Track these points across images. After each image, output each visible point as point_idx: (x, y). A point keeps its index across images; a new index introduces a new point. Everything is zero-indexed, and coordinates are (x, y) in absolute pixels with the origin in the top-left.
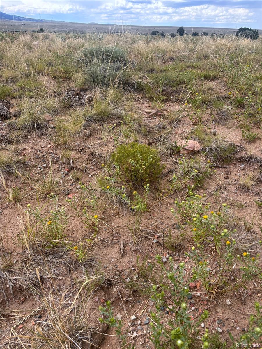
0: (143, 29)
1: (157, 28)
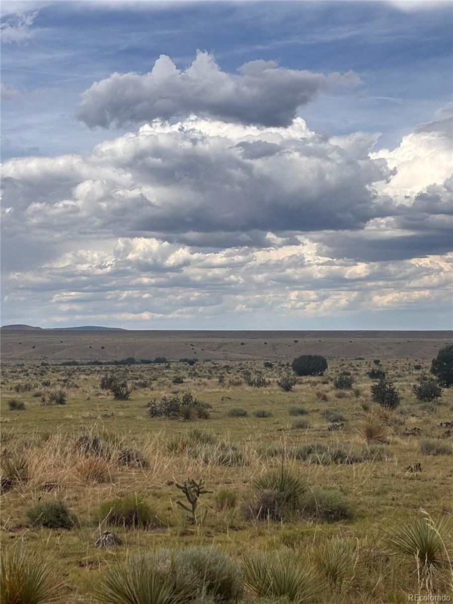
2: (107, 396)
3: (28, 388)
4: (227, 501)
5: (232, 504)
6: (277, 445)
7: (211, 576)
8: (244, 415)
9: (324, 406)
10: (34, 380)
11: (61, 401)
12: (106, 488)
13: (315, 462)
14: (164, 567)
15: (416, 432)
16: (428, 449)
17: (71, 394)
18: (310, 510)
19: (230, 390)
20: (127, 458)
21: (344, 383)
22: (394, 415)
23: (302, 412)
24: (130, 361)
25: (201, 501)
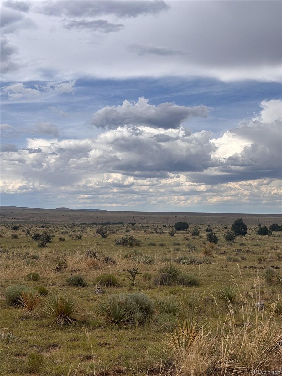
0: (154, 217)
1: (181, 216)
2: (99, 236)
3: (67, 233)
4: (148, 277)
5: (150, 279)
6: (168, 256)
7: (141, 304)
8: (155, 245)
9: (187, 242)
10: (69, 230)
11: (80, 238)
12: (98, 271)
13: (184, 263)
14: (122, 300)
15: (225, 253)
16: (230, 259)
17: (84, 236)
18: (181, 281)
19: (149, 235)
20: (107, 260)
21: (196, 233)
22: (216, 246)
23: (178, 244)
24: (108, 223)
25: (137, 277)
